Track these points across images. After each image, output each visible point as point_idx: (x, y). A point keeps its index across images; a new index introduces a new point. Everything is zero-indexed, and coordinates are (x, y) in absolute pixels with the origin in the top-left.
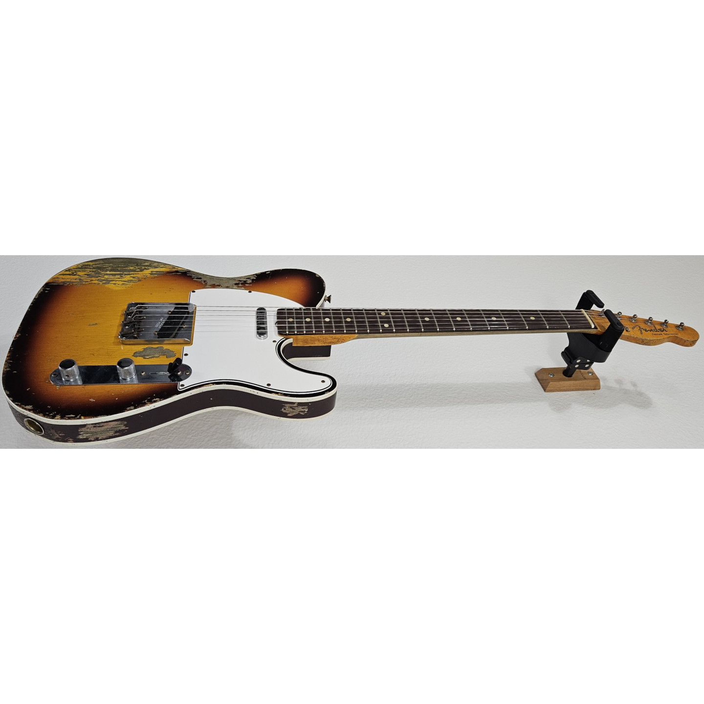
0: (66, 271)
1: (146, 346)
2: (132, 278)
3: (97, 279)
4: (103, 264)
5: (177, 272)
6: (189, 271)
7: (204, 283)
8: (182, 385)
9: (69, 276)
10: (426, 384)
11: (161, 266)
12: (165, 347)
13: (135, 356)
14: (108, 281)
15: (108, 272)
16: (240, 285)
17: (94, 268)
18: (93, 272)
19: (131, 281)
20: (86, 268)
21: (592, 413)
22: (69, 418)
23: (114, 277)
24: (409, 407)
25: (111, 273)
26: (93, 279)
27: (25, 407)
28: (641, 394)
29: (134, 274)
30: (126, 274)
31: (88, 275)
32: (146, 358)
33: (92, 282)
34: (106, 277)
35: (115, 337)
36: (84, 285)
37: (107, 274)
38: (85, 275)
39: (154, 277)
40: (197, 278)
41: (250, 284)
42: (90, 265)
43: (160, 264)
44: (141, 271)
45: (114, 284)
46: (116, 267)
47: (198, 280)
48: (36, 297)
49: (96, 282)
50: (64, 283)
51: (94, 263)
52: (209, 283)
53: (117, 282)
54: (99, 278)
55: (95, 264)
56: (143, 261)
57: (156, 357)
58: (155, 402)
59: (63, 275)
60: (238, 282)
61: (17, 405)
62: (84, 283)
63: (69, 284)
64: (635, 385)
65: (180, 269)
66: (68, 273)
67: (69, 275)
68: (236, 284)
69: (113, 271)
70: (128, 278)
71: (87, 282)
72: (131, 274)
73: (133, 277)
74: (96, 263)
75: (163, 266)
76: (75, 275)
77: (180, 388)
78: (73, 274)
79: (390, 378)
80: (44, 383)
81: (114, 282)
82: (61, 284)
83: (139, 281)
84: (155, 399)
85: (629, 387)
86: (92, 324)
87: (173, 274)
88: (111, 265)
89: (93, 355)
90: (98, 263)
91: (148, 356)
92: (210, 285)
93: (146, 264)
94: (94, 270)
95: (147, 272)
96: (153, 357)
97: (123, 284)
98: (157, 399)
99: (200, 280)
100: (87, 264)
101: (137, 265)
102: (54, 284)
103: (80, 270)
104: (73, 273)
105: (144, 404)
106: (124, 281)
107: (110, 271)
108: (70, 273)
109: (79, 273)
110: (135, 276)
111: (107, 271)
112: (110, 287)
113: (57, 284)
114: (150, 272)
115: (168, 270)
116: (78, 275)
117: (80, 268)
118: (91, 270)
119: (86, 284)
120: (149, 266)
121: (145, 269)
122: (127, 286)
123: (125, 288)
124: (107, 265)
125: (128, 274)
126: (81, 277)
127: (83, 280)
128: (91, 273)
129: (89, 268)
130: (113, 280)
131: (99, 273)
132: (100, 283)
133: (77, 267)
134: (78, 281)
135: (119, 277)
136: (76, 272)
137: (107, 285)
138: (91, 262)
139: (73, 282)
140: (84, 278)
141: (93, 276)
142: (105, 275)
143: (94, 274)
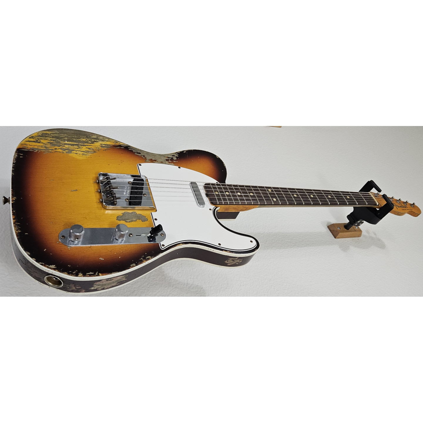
0: (30, 138)
1: (123, 211)
2: (88, 149)
3: (59, 148)
4: (58, 133)
5: (120, 146)
8: (163, 245)
9: (34, 143)
10: (272, 233)
12: (138, 212)
13: (118, 220)
14: (70, 151)
15: (66, 142)
16: (170, 161)
17: (53, 137)
18: (53, 141)
19: (88, 151)
20: (46, 136)
21: (360, 253)
22: (90, 275)
23: (72, 147)
24: (267, 249)
25: (69, 143)
26: (56, 147)
27: (49, 267)
28: (379, 240)
29: (88, 145)
30: (81, 145)
31: (51, 143)
32: (127, 222)
33: (57, 150)
35: (96, 202)
36: (51, 152)
38: (48, 143)
40: (137, 153)
42: (48, 134)
45: (76, 154)
46: (71, 138)
48: (15, 162)
49: (60, 150)
50: (33, 149)
51: (51, 132)
52: (148, 158)
53: (77, 152)
54: (61, 147)
55: (52, 134)
57: (134, 221)
58: (149, 259)
59: (29, 141)
60: (167, 158)
61: (41, 264)
62: (50, 151)
63: (38, 151)
64: (375, 234)
66: (32, 140)
68: (166, 160)
69: (70, 141)
70: (84, 149)
71: (53, 150)
74: (53, 132)
76: (39, 142)
77: (163, 247)
79: (250, 228)
80: (56, 244)
81: (74, 152)
82: (30, 150)
83: (95, 152)
84: (147, 257)
85: (373, 235)
86: (74, 190)
88: (66, 135)
90: (54, 132)
91: (128, 220)
92: (149, 160)
93: (94, 137)
95: (97, 145)
96: (132, 221)
97: (83, 154)
98: (149, 257)
100: (45, 132)
102: (25, 150)
103: (41, 138)
105: (141, 262)
106: (82, 151)
107: (68, 141)
108: (34, 140)
109: (42, 141)
110: (89, 147)
111: (64, 140)
112: (73, 156)
113: (28, 150)
114: (100, 145)
115: (113, 144)
116: (42, 143)
117: (41, 136)
118: (51, 139)
119: (52, 152)
120: (97, 139)
121: (95, 141)
122: (87, 156)
123: (86, 158)
124: (62, 135)
125: (84, 145)
126: (45, 145)
127: (48, 148)
128: (52, 142)
129: (49, 137)
130: (74, 150)
131: (59, 143)
132: (64, 152)
133: (38, 135)
134: (45, 148)
135: (77, 147)
136: (39, 140)
137: (70, 154)
138: (48, 131)
139: (40, 149)
140: (49, 146)
141: (56, 145)
142: (64, 145)
143: (55, 143)
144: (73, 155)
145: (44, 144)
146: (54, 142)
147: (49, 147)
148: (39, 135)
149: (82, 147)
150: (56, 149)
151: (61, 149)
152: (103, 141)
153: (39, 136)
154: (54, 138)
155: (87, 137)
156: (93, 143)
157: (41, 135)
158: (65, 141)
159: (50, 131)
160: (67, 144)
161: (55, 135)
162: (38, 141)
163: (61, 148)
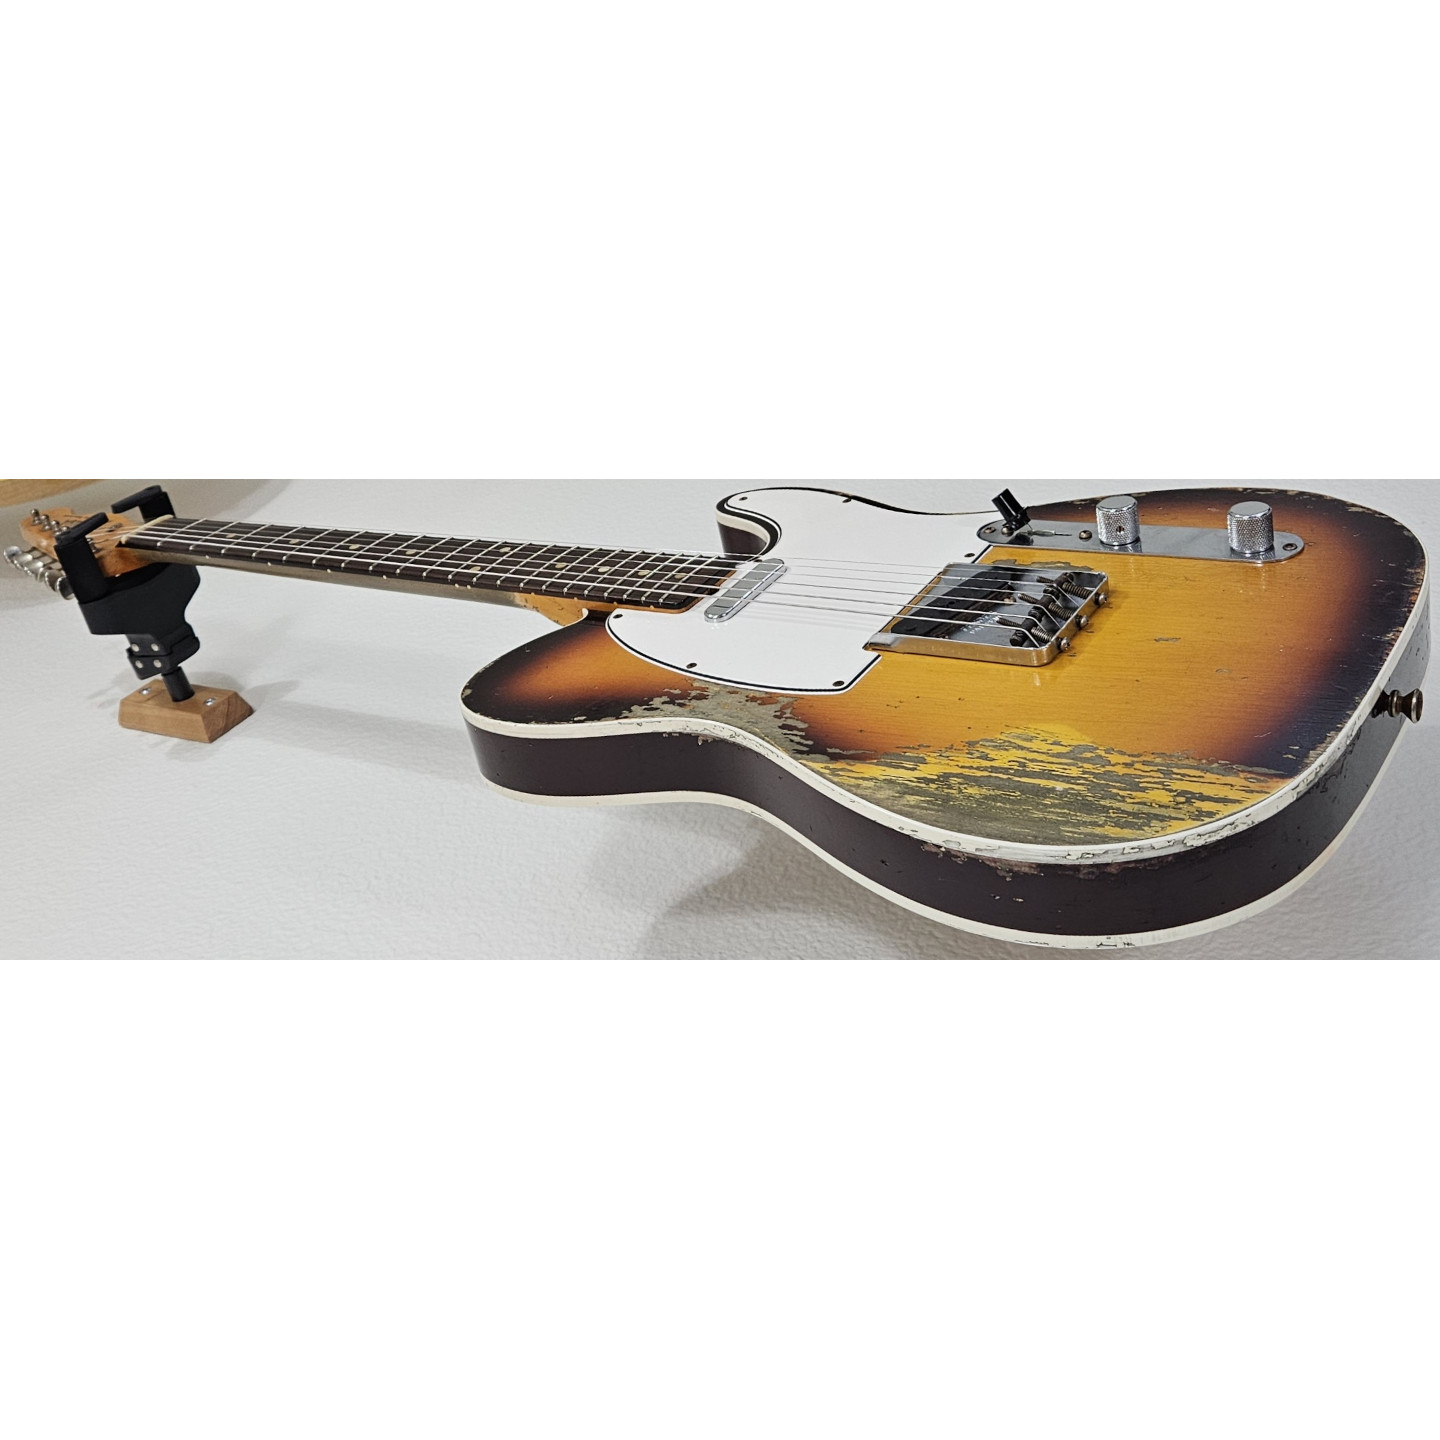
0: (1210, 814)
2: (992, 754)
3: (1109, 768)
4: (1066, 823)
5: (834, 757)
6: (797, 752)
7: (787, 711)
9: (1208, 791)
11: (871, 784)
14: (1075, 755)
15: (1060, 786)
16: (694, 693)
17: (1105, 809)
18: (1113, 797)
19: (999, 747)
20: (1135, 815)
23: (1049, 767)
25: (1050, 784)
26: (1121, 770)
29: (971, 767)
30: (1005, 771)
31: (1137, 788)
33: (1128, 760)
34: (1074, 772)
36: (1162, 755)
37: (1067, 779)
38: (1144, 790)
39: (919, 748)
40: (795, 729)
41: (662, 694)
42: (1117, 825)
43: (868, 792)
44: (946, 776)
45: (1055, 743)
46: (1025, 802)
47: (795, 724)
49: (1114, 758)
50: (1227, 770)
51: (1098, 831)
53: (1045, 747)
54: (1100, 771)
55: (1095, 824)
56: (918, 812)
59: (1225, 801)
60: (696, 702)
62: (1158, 760)
63: (1212, 762)
65: (817, 766)
66: (1207, 806)
67: (1203, 798)
68: (706, 697)
69: (1044, 788)
70: (1002, 759)
71: (1144, 763)
72: (985, 769)
73: (985, 757)
74: (1089, 830)
75: (865, 784)
76: (1182, 793)
78: (1190, 797)
81: (1057, 749)
82: (1241, 768)
83: (971, 744)
86: (1170, 642)
87: (851, 752)
88: (1038, 815)
89: (1187, 579)
90: (1083, 829)
93: (912, 799)
94: (1106, 803)
95: (930, 770)
97: (1030, 740)
99: (790, 722)
100: (1126, 832)
101: (948, 798)
103: (1163, 811)
104: (1188, 801)
106: (1023, 749)
107: (1053, 790)
108: (1198, 804)
109: (1164, 797)
110: (977, 763)
111: (1062, 794)
112: (1075, 735)
113: (1256, 769)
114: (920, 766)
116: (1171, 791)
117: (1157, 817)
118: (1118, 805)
119: (1153, 756)
121: (929, 781)
122: (1019, 731)
123: (1030, 726)
124: (1059, 814)
125: (993, 769)
126: (1162, 783)
127: (1158, 770)
128: (1121, 793)
129: (1123, 812)
130: (1059, 755)
131: (1093, 787)
132: (1103, 754)
133: (1165, 824)
134: (1175, 770)
135: (1031, 764)
136: (1178, 803)
137: (1086, 741)
139: (1198, 769)
140: (1151, 779)
141: (1119, 779)
142: (1080, 778)
143: (1114, 787)
144: (1072, 737)
145: (1165, 787)
146: (1115, 791)
147: (1152, 774)
148: (1161, 821)
149: (1007, 765)
150: (1130, 765)
151: (1106, 764)
153: (1161, 818)
154: (1104, 807)
155: (946, 802)
156: (942, 777)
157: (1154, 823)
158: (1066, 790)
159: (1097, 835)
160: (1065, 777)
161: (1086, 819)
162: (1182, 799)
163: (1103, 766)
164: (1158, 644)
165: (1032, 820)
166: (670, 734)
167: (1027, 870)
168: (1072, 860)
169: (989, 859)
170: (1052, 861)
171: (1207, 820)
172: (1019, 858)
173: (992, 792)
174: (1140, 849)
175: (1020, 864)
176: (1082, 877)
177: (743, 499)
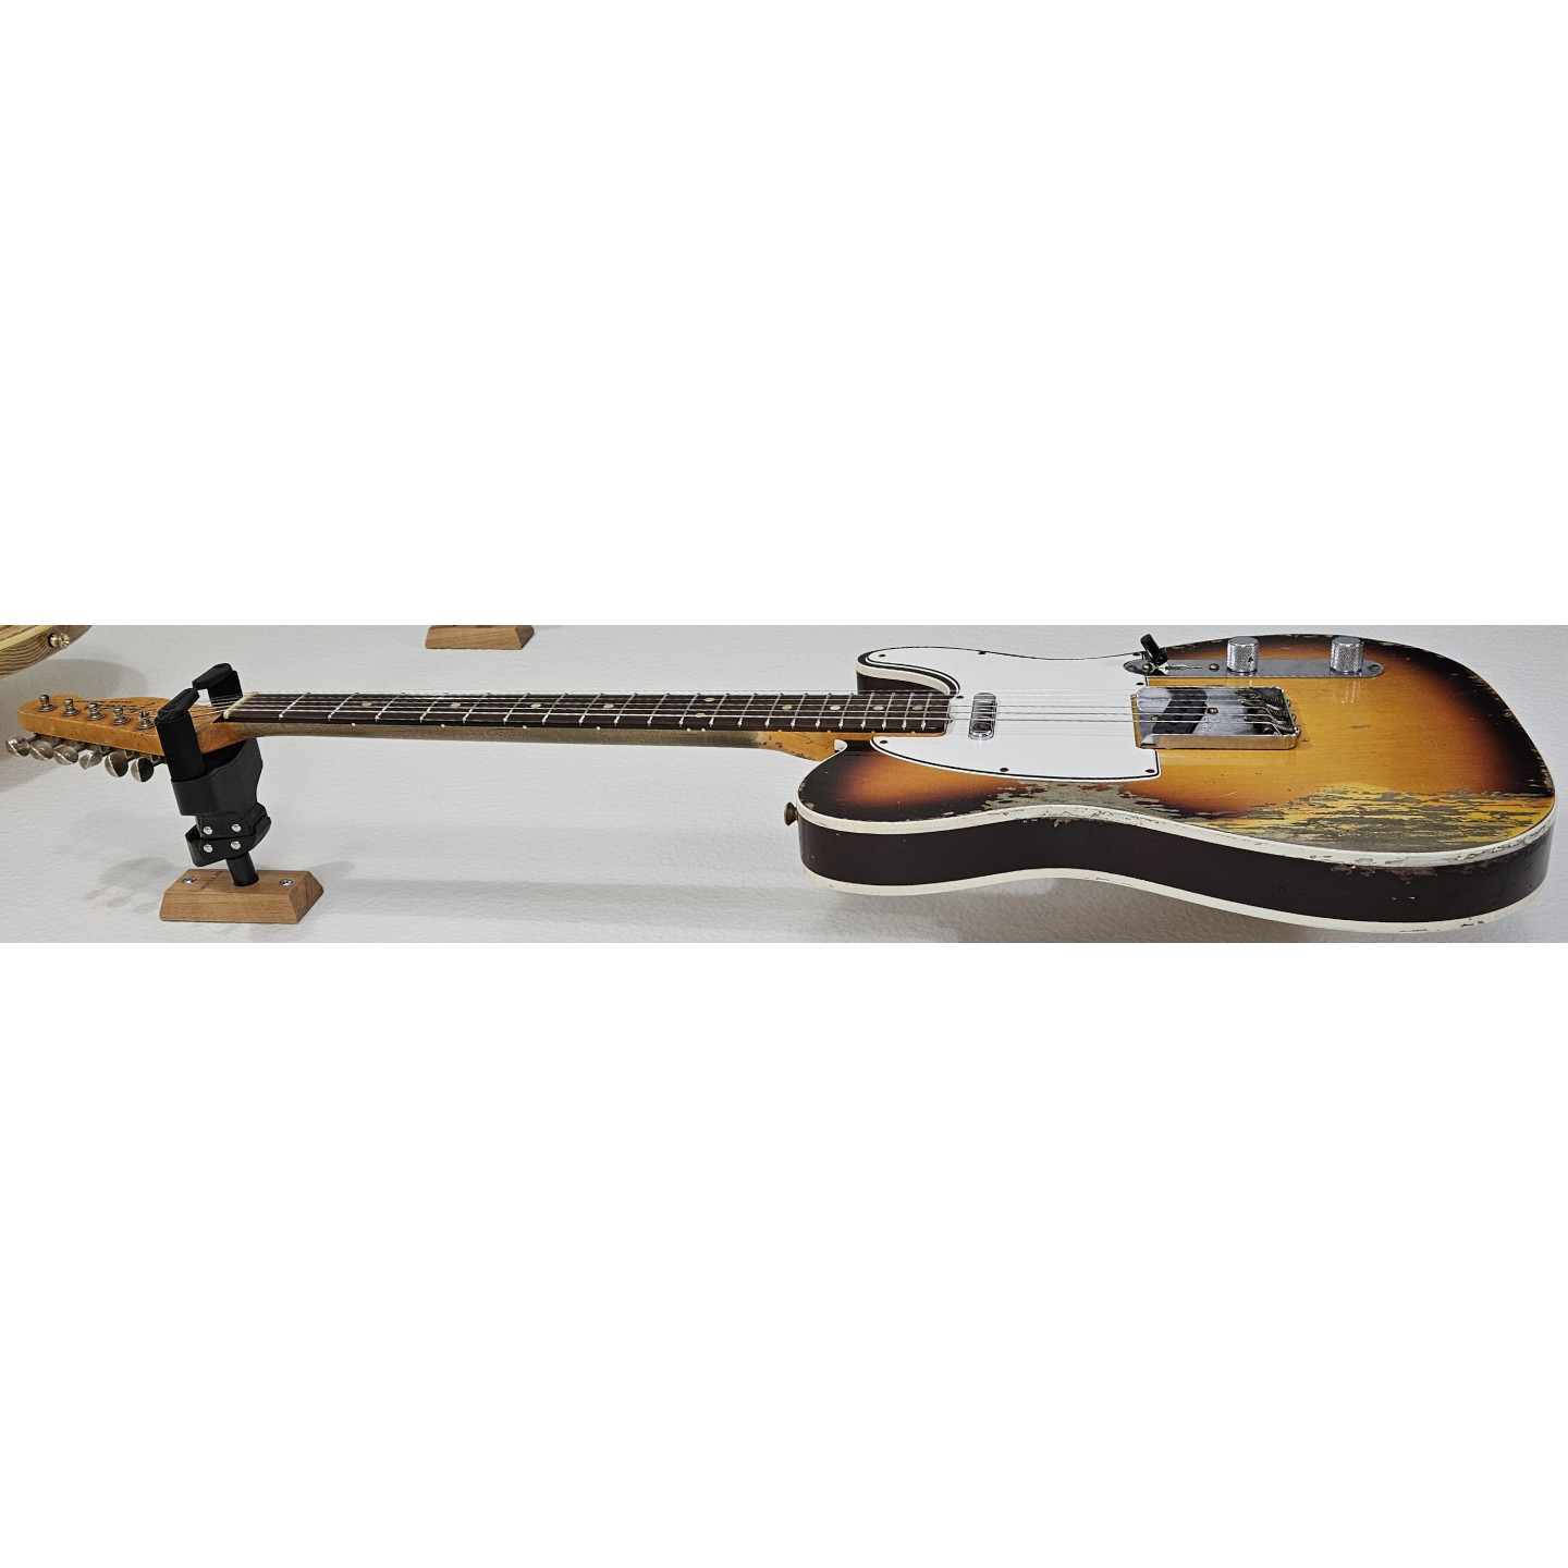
0: (1530, 822)
2: (1329, 804)
3: (1425, 804)
4: (1439, 838)
5: (1209, 818)
6: (1173, 818)
7: (1128, 792)
9: (1509, 810)
11: (1262, 831)
14: (1390, 799)
15: (1405, 818)
16: (1029, 789)
17: (1456, 827)
18: (1450, 820)
19: (1328, 800)
20: (1478, 828)
23: (1385, 807)
25: (1397, 817)
26: (1436, 804)
30: (1353, 812)
31: (1459, 813)
33: (1431, 798)
34: (1403, 808)
36: (1450, 793)
37: (1404, 813)
38: (1465, 813)
39: (1267, 805)
40: (1150, 803)
41: (1002, 792)
42: (1475, 835)
44: (1313, 820)
45: (1367, 793)
47: (1146, 800)
49: (1419, 798)
50: (1506, 797)
51: (1466, 839)
52: (1114, 794)
53: (1361, 796)
55: (1459, 836)
56: (1323, 844)
60: (1036, 794)
62: (1451, 796)
63: (1490, 793)
65: (1206, 824)
67: (1513, 814)
68: (1042, 790)
69: (1394, 820)
70: (1342, 805)
71: (1444, 799)
72: (1337, 813)
73: (1325, 806)
74: (1459, 840)
76: (1492, 813)
78: (1504, 815)
81: (1372, 797)
82: (1513, 795)
83: (1305, 800)
86: (1364, 728)
87: (1218, 814)
88: (1412, 835)
90: (1454, 840)
92: (1110, 788)
93: (1307, 837)
94: (1450, 823)
95: (1295, 818)
97: (1345, 793)
99: (1140, 799)
100: (1486, 839)
101: (1332, 833)
103: (1493, 825)
104: (1504, 817)
106: (1347, 799)
107: (1402, 820)
108: (1511, 817)
109: (1484, 816)
110: (1324, 810)
111: (1412, 822)
112: (1375, 788)
113: (1522, 795)
114: (1285, 817)
115: (1235, 821)
116: (1484, 812)
117: (1495, 828)
118: (1459, 824)
119: (1445, 794)
120: (1296, 833)
121: (1303, 825)
122: (1330, 789)
123: (1333, 785)
124: (1423, 834)
125: (1343, 813)
126: (1473, 809)
127: (1460, 802)
128: (1453, 817)
129: (1469, 827)
130: (1376, 800)
131: (1429, 816)
132: (1409, 796)
133: (1506, 831)
134: (1471, 801)
135: (1367, 807)
137: (1386, 790)
138: (1475, 842)
139: (1485, 798)
140: (1461, 807)
141: (1440, 809)
142: (1412, 811)
143: (1443, 814)
144: (1377, 790)
145: (1477, 811)
146: (1446, 816)
147: (1458, 804)
149: (1349, 809)
150: (1436, 801)
151: (1419, 802)
152: (1275, 828)
153: (1501, 828)
154: (1452, 826)
155: (1334, 835)
156: (1310, 821)
157: (1498, 831)
159: (1467, 843)
160: (1400, 812)
161: (1449, 834)
162: (1499, 816)
164: (1356, 730)
165: (1410, 838)
166: (1029, 820)
167: (1425, 873)
168: (1461, 861)
169: (1395, 868)
170: (1446, 863)
171: (1531, 826)
172: (1421, 864)
173: (1359, 826)
174: (1503, 847)
175: (1420, 869)
176: (1464, 873)
177: (883, 656)
